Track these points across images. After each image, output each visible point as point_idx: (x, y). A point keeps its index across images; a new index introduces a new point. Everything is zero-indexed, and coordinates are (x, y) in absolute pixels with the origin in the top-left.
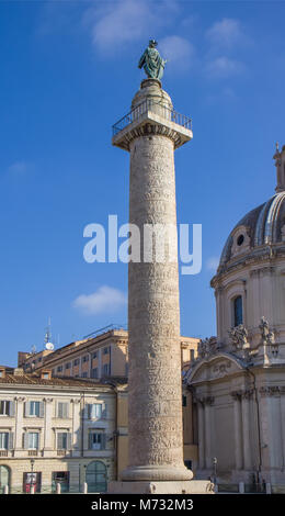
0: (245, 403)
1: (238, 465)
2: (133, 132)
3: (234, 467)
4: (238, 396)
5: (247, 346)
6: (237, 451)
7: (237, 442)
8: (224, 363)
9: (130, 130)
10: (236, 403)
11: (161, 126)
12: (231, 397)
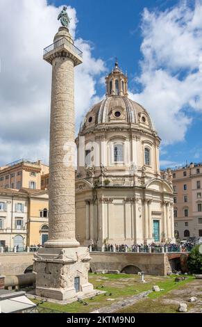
0: (92, 206)
1: (87, 238)
2: (55, 54)
3: (85, 238)
4: (88, 202)
5: (93, 176)
6: (87, 230)
7: (87, 226)
8: (82, 184)
9: (54, 52)
10: (87, 206)
11: (69, 54)
12: (84, 203)
